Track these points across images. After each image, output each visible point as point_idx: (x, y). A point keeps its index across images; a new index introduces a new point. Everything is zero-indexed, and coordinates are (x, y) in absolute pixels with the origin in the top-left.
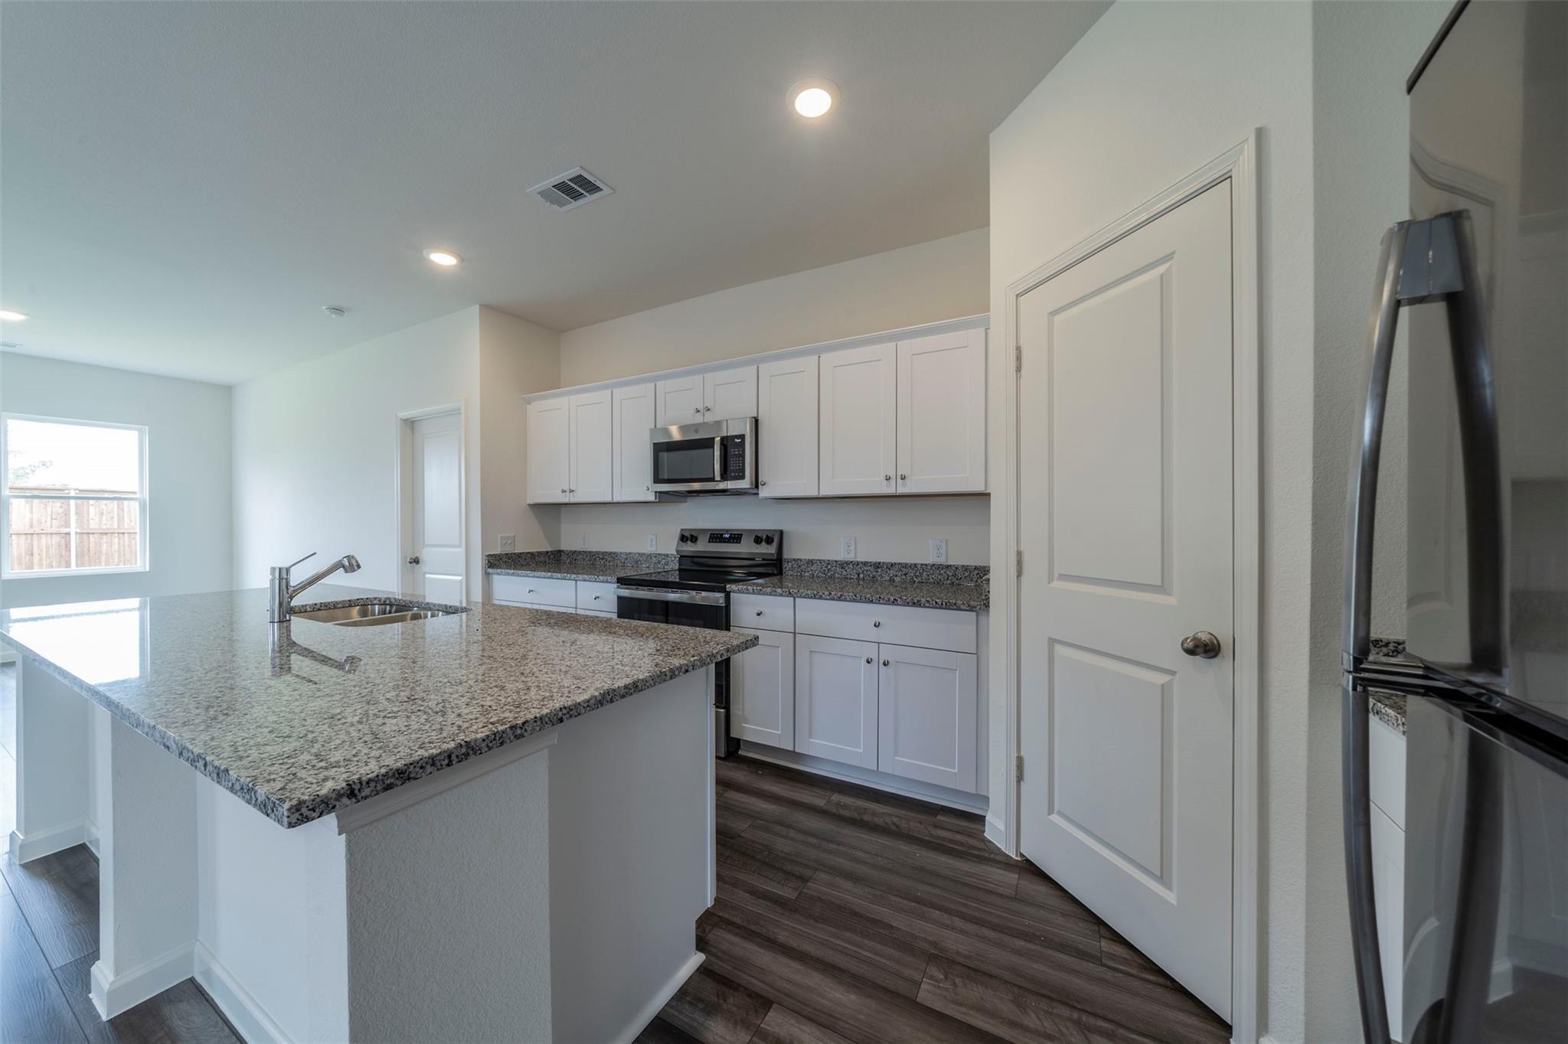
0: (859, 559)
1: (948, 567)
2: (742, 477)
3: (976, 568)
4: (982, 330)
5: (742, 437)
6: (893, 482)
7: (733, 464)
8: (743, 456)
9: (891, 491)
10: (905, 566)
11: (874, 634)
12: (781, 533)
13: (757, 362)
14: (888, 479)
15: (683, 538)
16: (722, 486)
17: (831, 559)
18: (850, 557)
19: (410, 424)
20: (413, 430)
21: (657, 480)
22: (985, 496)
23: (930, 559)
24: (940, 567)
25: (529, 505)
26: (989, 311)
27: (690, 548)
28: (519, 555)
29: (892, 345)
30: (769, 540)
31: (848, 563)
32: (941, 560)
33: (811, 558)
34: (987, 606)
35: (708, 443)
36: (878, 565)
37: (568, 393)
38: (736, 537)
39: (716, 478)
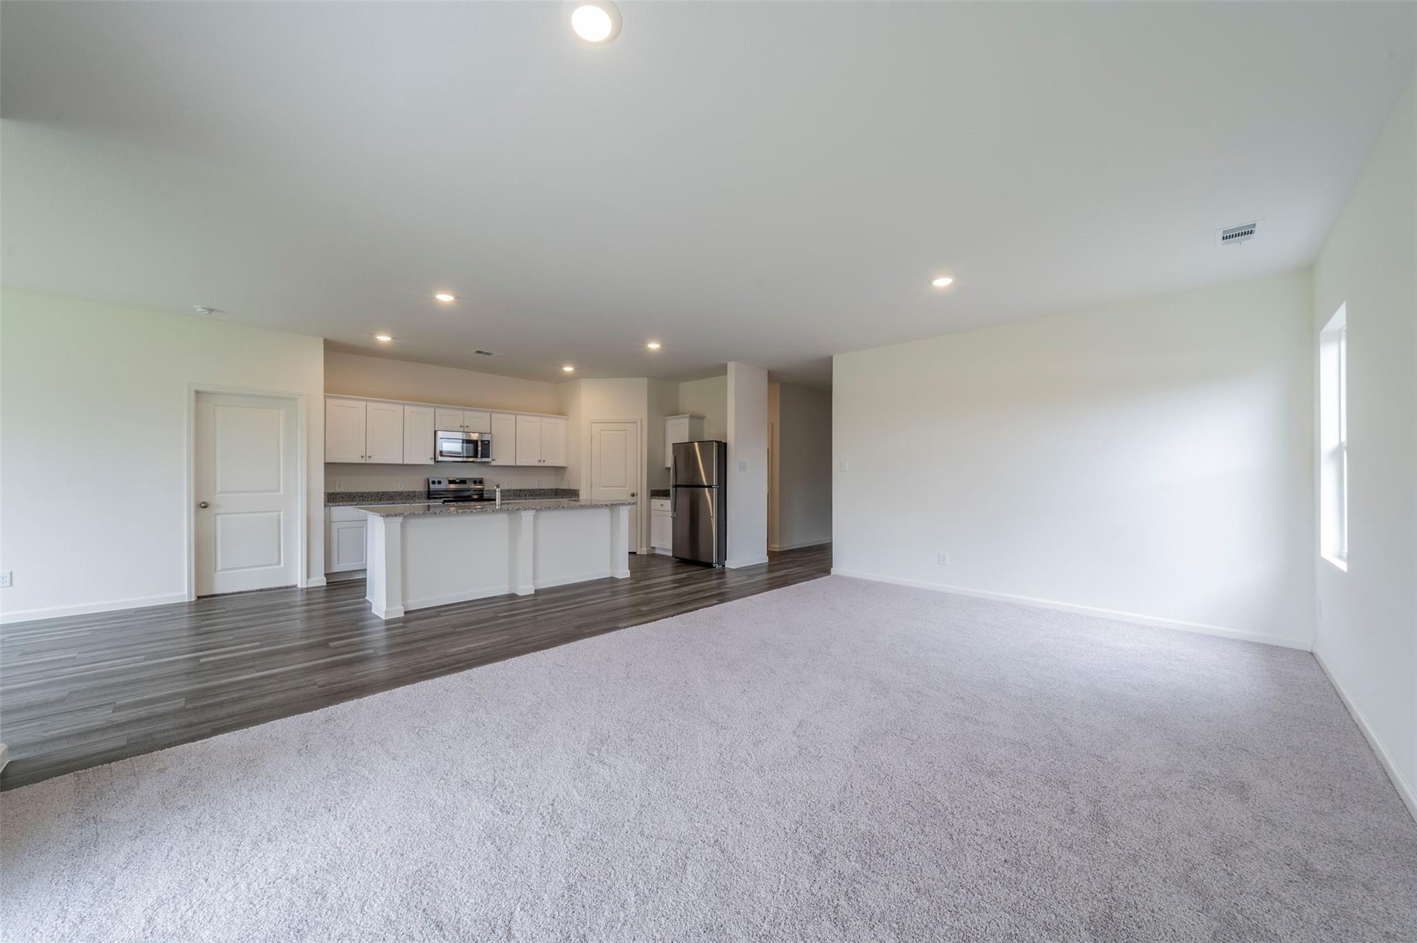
2: (489, 457)
3: (569, 489)
6: (541, 462)
12: (483, 479)
13: (491, 412)
14: (539, 461)
16: (480, 460)
19: (197, 393)
20: (198, 399)
23: (536, 487)
29: (540, 418)
30: (480, 483)
32: (540, 487)
36: (520, 490)
37: (366, 400)
38: (463, 482)
39: (479, 456)
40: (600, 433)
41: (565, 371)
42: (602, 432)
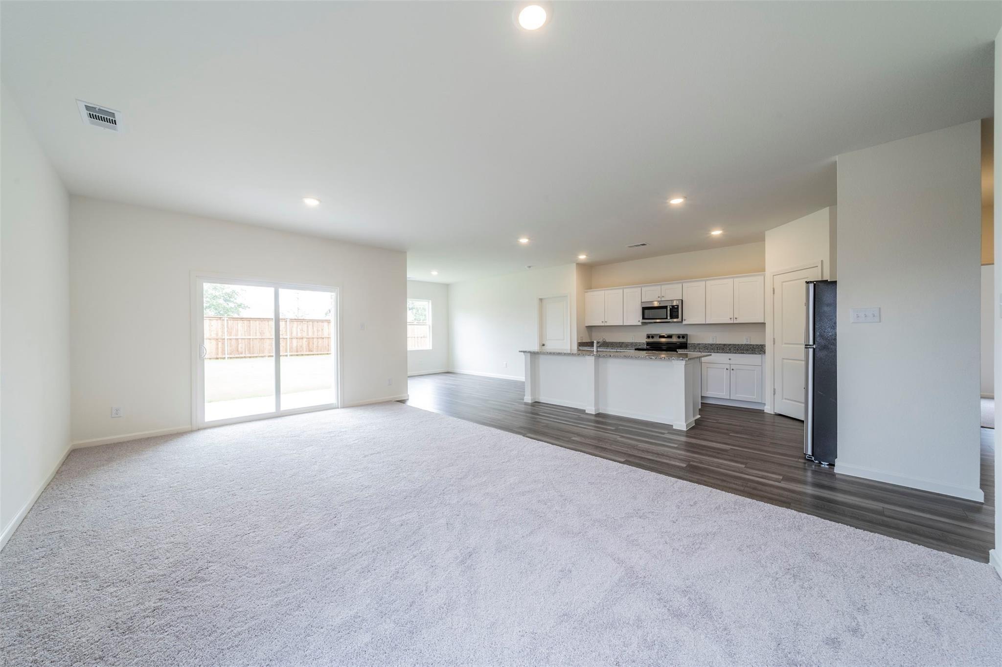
0: (718, 343)
1: (750, 345)
2: (678, 318)
3: (761, 345)
4: (763, 277)
5: (678, 306)
6: (732, 319)
7: (674, 314)
8: (678, 311)
9: (732, 322)
10: (735, 345)
11: (729, 362)
12: (687, 335)
13: (682, 283)
14: (731, 319)
15: (648, 337)
16: (671, 320)
17: (707, 343)
18: (714, 342)
19: (541, 300)
20: (541, 302)
21: (643, 318)
22: (764, 324)
23: (744, 342)
24: (747, 345)
25: (586, 326)
26: (765, 271)
27: (651, 340)
28: (584, 343)
29: (732, 279)
30: (683, 337)
31: (713, 344)
32: (748, 343)
33: (699, 343)
34: (765, 353)
35: (666, 307)
36: (724, 345)
37: (604, 290)
38: (670, 337)
39: (669, 318)
40: (782, 285)
41: (713, 235)
42: (784, 283)
